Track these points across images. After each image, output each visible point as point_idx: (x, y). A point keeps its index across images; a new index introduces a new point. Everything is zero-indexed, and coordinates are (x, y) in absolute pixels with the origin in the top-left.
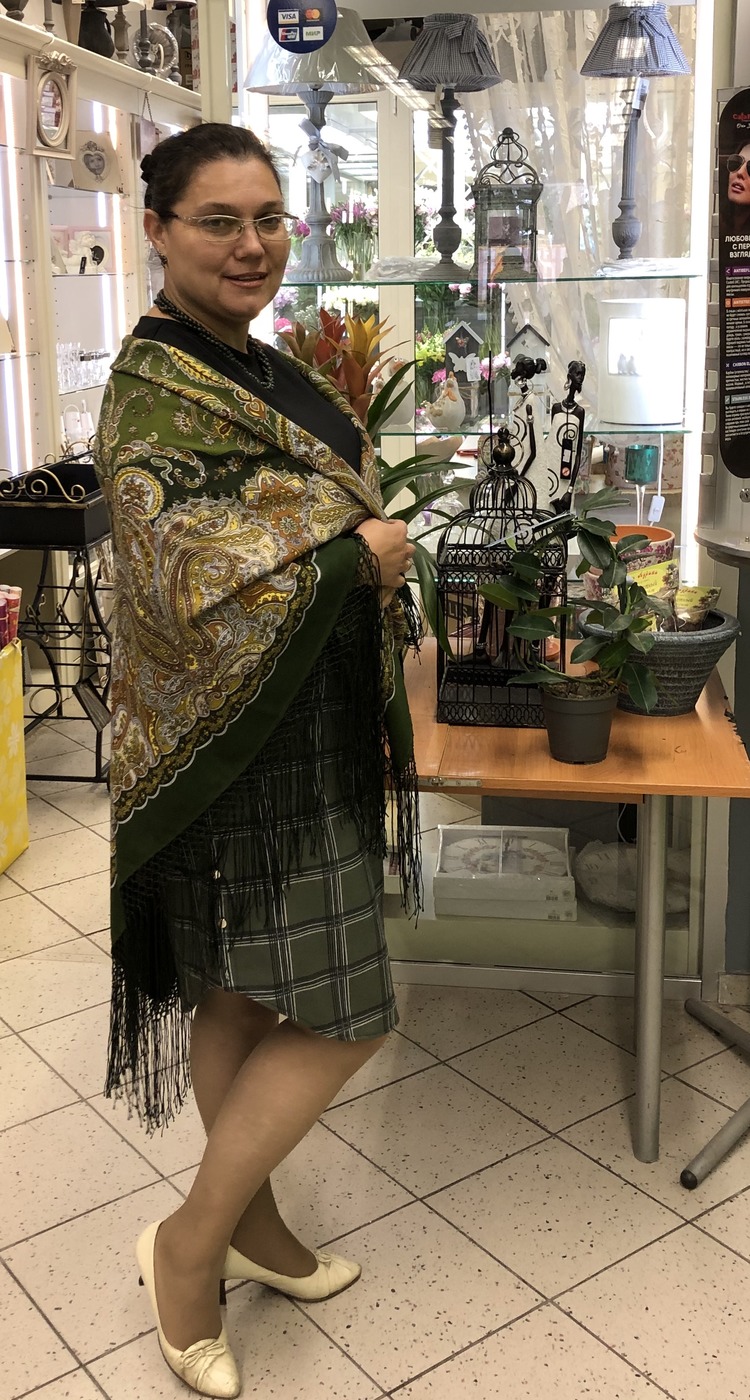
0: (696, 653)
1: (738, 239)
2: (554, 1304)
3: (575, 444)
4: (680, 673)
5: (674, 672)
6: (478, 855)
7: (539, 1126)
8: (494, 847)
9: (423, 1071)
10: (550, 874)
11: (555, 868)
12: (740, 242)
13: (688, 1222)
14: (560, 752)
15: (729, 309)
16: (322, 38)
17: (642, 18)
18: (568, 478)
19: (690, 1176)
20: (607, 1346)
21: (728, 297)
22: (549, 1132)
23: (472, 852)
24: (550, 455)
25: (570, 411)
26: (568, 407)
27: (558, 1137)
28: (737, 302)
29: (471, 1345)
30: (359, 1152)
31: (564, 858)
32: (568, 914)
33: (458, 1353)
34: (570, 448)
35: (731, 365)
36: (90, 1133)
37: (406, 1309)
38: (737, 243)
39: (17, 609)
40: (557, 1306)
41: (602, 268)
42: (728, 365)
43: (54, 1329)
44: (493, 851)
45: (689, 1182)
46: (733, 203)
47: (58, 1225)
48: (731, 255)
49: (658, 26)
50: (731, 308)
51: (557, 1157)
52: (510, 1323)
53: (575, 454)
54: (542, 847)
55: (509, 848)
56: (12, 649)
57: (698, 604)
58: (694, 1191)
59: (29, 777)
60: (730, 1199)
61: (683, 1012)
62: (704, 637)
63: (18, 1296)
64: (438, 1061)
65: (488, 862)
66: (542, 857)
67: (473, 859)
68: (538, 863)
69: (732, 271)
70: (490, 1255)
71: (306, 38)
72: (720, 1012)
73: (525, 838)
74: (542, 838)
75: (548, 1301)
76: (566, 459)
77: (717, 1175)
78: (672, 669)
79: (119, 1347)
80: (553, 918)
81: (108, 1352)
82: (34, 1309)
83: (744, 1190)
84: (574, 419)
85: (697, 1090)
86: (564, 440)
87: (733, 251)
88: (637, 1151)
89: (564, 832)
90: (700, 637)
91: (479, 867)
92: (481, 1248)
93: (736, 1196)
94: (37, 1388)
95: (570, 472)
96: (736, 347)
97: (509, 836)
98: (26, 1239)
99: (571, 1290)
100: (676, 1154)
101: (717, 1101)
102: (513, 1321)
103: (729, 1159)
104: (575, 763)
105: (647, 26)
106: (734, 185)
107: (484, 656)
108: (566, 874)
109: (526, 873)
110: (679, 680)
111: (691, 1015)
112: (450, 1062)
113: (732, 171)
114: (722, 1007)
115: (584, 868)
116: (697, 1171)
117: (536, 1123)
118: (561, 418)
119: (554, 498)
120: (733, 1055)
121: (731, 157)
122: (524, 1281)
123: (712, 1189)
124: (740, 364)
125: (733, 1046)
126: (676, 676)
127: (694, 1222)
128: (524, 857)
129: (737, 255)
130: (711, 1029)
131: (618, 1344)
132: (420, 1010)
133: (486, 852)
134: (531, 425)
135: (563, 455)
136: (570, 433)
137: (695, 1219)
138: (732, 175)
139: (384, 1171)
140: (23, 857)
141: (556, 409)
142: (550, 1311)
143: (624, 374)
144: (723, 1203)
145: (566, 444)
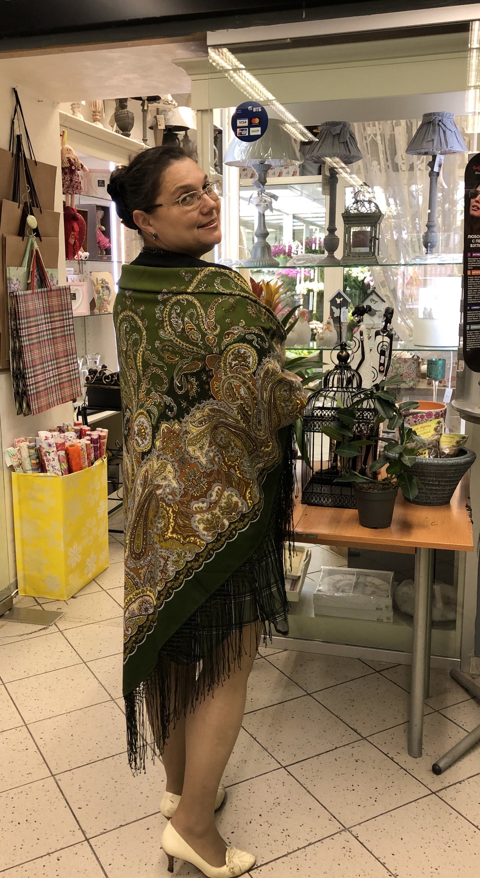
0: (448, 470)
1: (475, 237)
2: (349, 831)
3: (387, 353)
4: (439, 482)
5: (436, 481)
6: (341, 584)
7: (357, 732)
8: (350, 580)
9: (297, 698)
10: (381, 596)
11: (383, 592)
12: (477, 239)
13: (433, 793)
14: (365, 521)
15: (469, 276)
16: (260, 134)
17: (440, 121)
18: (383, 372)
19: (437, 767)
20: (376, 858)
21: (469, 269)
22: (362, 737)
23: (338, 581)
24: (373, 359)
25: (385, 334)
26: (384, 332)
27: (366, 740)
28: (474, 272)
29: (299, 849)
30: (255, 739)
31: (388, 587)
32: (388, 619)
33: (290, 853)
34: (384, 355)
35: (470, 308)
36: (113, 717)
37: (265, 825)
38: (475, 239)
39: (105, 441)
40: (351, 832)
41: (414, 259)
42: (468, 308)
43: (76, 819)
44: (350, 582)
45: (437, 770)
46: (473, 217)
47: (88, 764)
48: (471, 246)
49: (449, 125)
50: (471, 276)
51: (365, 751)
52: (322, 839)
53: (387, 359)
54: (377, 581)
55: (359, 581)
56: (101, 461)
57: (455, 444)
58: (439, 776)
59: (110, 531)
60: (460, 782)
61: (449, 677)
62: (452, 461)
63: (61, 799)
64: (306, 694)
65: (346, 588)
66: (377, 587)
67: (338, 585)
68: (374, 590)
69: (471, 255)
70: (318, 801)
71: (251, 134)
72: (470, 678)
73: (369, 576)
74: (378, 576)
75: (346, 829)
76: (382, 362)
77: (453, 768)
78: (434, 479)
79: (108, 832)
80: (379, 620)
81: (102, 834)
82: (68, 807)
83: (468, 778)
84: (387, 339)
85: (450, 720)
86: (381, 350)
87: (473, 243)
88: (410, 752)
89: (391, 574)
90: (450, 461)
91: (340, 590)
92: (313, 796)
93: (463, 781)
94: (62, 849)
95: (384, 368)
96: (473, 298)
97: (359, 575)
98: (70, 770)
99: (359, 824)
100: (432, 753)
101: (461, 727)
102: (324, 838)
103: (463, 760)
104: (372, 528)
105: (442, 126)
106: (473, 207)
107: (335, 470)
108: (388, 597)
109: (367, 595)
110: (438, 486)
111: (452, 678)
112: (313, 695)
113: (473, 198)
114: (472, 676)
115: (400, 594)
116: (442, 765)
117: (355, 731)
118: (379, 338)
119: (375, 383)
120: (474, 702)
121: (472, 191)
122: (334, 817)
123: (449, 776)
124: (476, 308)
125: (474, 697)
126: (437, 483)
127: (437, 793)
128: (367, 586)
129: (475, 246)
130: (463, 687)
131: (382, 857)
132: (301, 665)
133: (346, 582)
134: (362, 342)
135: (380, 359)
136: (384, 347)
137: (438, 791)
138: (472, 200)
139: (266, 750)
140: (105, 572)
141: (377, 334)
142: (346, 834)
143: (427, 318)
144: (455, 784)
145: (382, 353)
